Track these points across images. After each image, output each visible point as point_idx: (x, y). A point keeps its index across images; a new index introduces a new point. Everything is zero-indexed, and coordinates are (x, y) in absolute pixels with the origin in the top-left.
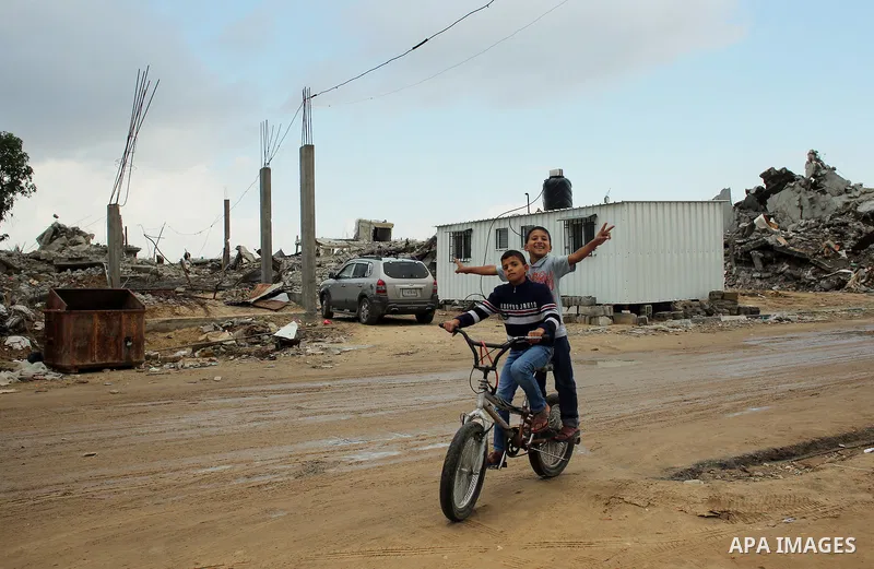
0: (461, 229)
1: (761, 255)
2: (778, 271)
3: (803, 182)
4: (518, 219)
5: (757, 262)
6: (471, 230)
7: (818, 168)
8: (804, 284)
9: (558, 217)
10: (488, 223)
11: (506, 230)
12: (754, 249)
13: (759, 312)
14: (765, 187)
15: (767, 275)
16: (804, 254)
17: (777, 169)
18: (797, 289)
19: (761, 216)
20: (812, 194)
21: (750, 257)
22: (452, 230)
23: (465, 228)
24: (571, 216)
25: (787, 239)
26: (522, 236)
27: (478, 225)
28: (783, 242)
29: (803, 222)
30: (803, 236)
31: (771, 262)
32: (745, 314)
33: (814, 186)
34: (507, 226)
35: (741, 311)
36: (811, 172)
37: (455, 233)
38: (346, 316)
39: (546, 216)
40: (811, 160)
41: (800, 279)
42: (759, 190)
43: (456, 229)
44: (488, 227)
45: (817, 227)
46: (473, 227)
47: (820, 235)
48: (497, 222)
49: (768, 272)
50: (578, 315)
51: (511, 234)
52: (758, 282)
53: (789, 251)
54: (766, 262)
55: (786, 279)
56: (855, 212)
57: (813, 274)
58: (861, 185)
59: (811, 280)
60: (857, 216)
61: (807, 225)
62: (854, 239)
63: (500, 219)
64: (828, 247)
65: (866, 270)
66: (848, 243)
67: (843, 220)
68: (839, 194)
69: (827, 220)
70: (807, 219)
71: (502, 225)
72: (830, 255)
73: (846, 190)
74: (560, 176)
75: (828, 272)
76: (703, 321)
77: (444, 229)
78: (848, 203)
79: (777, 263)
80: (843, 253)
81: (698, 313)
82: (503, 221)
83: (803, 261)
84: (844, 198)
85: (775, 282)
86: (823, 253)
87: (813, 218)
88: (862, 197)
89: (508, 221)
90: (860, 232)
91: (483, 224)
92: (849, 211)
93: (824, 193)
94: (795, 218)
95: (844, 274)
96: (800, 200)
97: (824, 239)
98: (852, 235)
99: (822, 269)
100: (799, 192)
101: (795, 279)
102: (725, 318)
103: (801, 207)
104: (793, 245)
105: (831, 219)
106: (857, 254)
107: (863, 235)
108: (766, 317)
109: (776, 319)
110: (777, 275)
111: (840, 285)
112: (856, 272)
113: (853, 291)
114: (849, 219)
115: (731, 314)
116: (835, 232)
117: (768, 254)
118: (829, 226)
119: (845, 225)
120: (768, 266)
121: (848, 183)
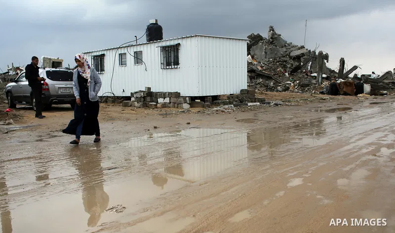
0: (98, 54)
1: (250, 75)
2: (257, 82)
3: (267, 41)
4: (132, 47)
6: (104, 55)
7: (273, 34)
8: (270, 88)
9: (156, 45)
10: (114, 50)
11: (125, 54)
14: (249, 42)
16: (269, 75)
17: (256, 34)
18: (267, 91)
19: (249, 56)
20: (271, 47)
22: (93, 54)
23: (100, 53)
24: (164, 44)
25: (262, 67)
26: (135, 57)
27: (108, 51)
28: (260, 69)
29: (267, 60)
30: (268, 66)
31: (254, 78)
32: (259, 102)
33: (272, 43)
34: (126, 51)
35: (257, 100)
36: (270, 36)
37: (95, 56)
38: (23, 106)
39: (149, 45)
40: (270, 30)
41: (267, 86)
43: (95, 54)
44: (114, 52)
45: (274, 62)
46: (105, 53)
47: (276, 66)
48: (119, 50)
49: (252, 83)
50: (170, 102)
51: (128, 56)
53: (263, 73)
54: (251, 78)
55: (261, 87)
56: (289, 56)
57: (274, 84)
58: (291, 43)
59: (273, 87)
60: (291, 58)
61: (269, 61)
62: (290, 68)
63: (122, 47)
64: (280, 71)
65: (298, 82)
66: (288, 69)
67: (285, 59)
68: (283, 47)
69: (278, 59)
70: (269, 58)
71: (122, 51)
72: (281, 75)
73: (285, 45)
74: (156, 24)
75: (280, 83)
76: (239, 105)
77: (88, 55)
78: (286, 51)
79: (257, 78)
80: (287, 74)
81: (236, 101)
82: (123, 49)
83: (269, 78)
84: (284, 49)
85: (256, 87)
86: (278, 74)
87: (272, 58)
88: (292, 49)
89: (126, 48)
90: (292, 65)
91: (111, 51)
92: (287, 55)
93: (276, 46)
94: (263, 58)
95: (288, 84)
96: (265, 49)
97: (278, 67)
98: (289, 66)
99: (277, 83)
100: (265, 46)
101: (265, 86)
102: (250, 104)
103: (266, 53)
104: (265, 70)
105: (280, 58)
106: (293, 75)
107: (294, 66)
108: (269, 103)
109: (275, 104)
110: (257, 84)
111: (286, 89)
112: (293, 83)
113: (293, 92)
114: (287, 59)
115: (252, 102)
116: (281, 65)
117: (253, 74)
118: (278, 62)
119: (286, 61)
120: (253, 80)
121: (286, 42)
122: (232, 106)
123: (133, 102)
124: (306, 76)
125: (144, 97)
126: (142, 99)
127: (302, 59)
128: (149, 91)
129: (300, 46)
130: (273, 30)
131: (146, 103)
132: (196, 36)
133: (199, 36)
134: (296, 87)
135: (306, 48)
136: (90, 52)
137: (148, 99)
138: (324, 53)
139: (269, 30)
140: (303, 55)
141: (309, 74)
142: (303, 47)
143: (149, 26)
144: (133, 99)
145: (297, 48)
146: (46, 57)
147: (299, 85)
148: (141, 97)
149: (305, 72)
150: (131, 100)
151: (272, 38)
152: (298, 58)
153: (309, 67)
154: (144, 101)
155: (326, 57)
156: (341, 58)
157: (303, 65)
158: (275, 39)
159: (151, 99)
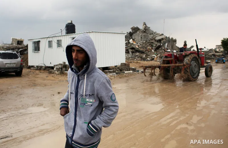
1: (131, 50)
2: (136, 55)
3: (142, 31)
4: (56, 37)
5: (130, 52)
6: (39, 41)
7: (145, 27)
8: (143, 59)
9: (70, 36)
10: (45, 39)
11: (52, 41)
12: (130, 49)
13: (136, 69)
14: (132, 31)
15: (133, 56)
16: (143, 51)
17: (135, 27)
18: (141, 60)
19: (131, 40)
20: (144, 34)
21: (128, 51)
22: (33, 41)
24: (74, 36)
25: (138, 46)
26: (57, 44)
27: (42, 39)
28: (137, 47)
29: (142, 42)
30: (142, 45)
31: (134, 52)
32: (132, 70)
33: (145, 32)
34: (52, 40)
35: (131, 69)
36: (144, 28)
39: (66, 36)
41: (142, 57)
42: (130, 32)
43: (35, 41)
45: (146, 43)
47: (147, 45)
48: (49, 38)
49: (133, 55)
51: (53, 43)
52: (131, 58)
53: (139, 50)
54: (132, 52)
55: (138, 57)
56: (155, 39)
57: (145, 56)
58: (156, 32)
59: (145, 58)
60: (155, 40)
61: (143, 42)
62: (155, 47)
63: (50, 37)
64: (149, 48)
65: (159, 55)
66: (154, 48)
67: (152, 41)
68: (151, 34)
69: (148, 41)
70: (143, 41)
71: (50, 39)
72: (150, 51)
73: (152, 33)
74: (71, 23)
75: (149, 56)
76: (119, 73)
77: (31, 41)
78: (153, 37)
79: (136, 53)
80: (153, 50)
81: (118, 70)
82: (50, 38)
83: (142, 52)
84: (152, 36)
85: (135, 58)
86: (148, 50)
87: (144, 41)
88: (156, 35)
89: (52, 38)
90: (156, 45)
91: (44, 39)
92: (153, 39)
93: (147, 34)
94: (140, 40)
95: (153, 56)
96: (141, 36)
97: (148, 46)
98: (154, 45)
99: (147, 55)
100: (141, 33)
101: (140, 57)
102: (126, 72)
103: (141, 38)
104: (140, 48)
105: (149, 41)
106: (156, 51)
107: (157, 46)
108: (138, 71)
109: (141, 72)
110: (136, 56)
111: (153, 59)
112: (156, 56)
113: (156, 61)
114: (153, 41)
115: (128, 70)
116: (150, 45)
117: (133, 50)
118: (148, 43)
119: (153, 43)
120: (133, 54)
121: (153, 32)
122: (115, 73)
123: (55, 71)
124: (164, 52)
125: (61, 68)
126: (60, 69)
127: (162, 42)
128: (65, 64)
129: (161, 34)
130: (146, 25)
131: (62, 72)
132: (92, 32)
133: (94, 32)
134: (158, 58)
135: (164, 35)
136: (31, 40)
137: (64, 69)
138: (174, 39)
139: (143, 24)
140: (163, 39)
141: (166, 50)
142: (162, 35)
143: (67, 24)
144: (55, 69)
145: (159, 35)
146: (14, 38)
147: (160, 57)
148: (60, 68)
149: (164, 49)
150: (54, 69)
151: (145, 29)
152: (160, 41)
153: (166, 46)
154: (61, 70)
155: (175, 41)
156: (185, 41)
157: (163, 45)
158: (146, 30)
159: (65, 69)
